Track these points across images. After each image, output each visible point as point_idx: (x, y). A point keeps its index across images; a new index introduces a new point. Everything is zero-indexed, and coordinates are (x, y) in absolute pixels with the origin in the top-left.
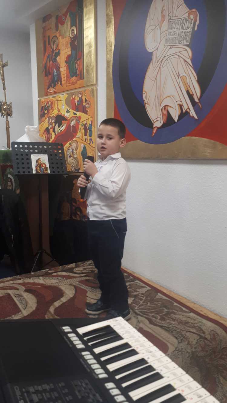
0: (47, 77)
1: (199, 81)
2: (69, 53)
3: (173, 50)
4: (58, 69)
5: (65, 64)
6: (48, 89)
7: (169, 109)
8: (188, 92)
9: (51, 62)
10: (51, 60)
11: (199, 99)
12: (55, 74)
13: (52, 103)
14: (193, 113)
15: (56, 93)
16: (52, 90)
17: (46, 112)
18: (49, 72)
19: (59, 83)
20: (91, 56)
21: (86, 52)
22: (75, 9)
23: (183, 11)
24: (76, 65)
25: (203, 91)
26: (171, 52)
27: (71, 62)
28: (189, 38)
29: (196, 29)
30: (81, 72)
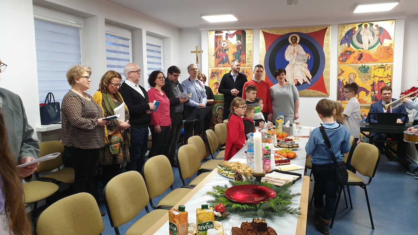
0: (217, 59)
1: (311, 74)
2: (236, 51)
3: (299, 63)
4: (227, 56)
5: (232, 55)
6: (218, 64)
7: (298, 80)
8: (306, 76)
9: (221, 53)
10: (221, 51)
11: (311, 79)
12: (224, 58)
13: (221, 71)
14: (309, 82)
15: (224, 67)
16: (221, 65)
17: (216, 75)
18: (219, 56)
19: (227, 63)
20: (251, 55)
21: (247, 53)
22: (241, 34)
23: (303, 53)
24: (241, 57)
25: (312, 77)
26: (298, 63)
27: (237, 55)
28: (306, 61)
29: (309, 59)
30: (244, 60)
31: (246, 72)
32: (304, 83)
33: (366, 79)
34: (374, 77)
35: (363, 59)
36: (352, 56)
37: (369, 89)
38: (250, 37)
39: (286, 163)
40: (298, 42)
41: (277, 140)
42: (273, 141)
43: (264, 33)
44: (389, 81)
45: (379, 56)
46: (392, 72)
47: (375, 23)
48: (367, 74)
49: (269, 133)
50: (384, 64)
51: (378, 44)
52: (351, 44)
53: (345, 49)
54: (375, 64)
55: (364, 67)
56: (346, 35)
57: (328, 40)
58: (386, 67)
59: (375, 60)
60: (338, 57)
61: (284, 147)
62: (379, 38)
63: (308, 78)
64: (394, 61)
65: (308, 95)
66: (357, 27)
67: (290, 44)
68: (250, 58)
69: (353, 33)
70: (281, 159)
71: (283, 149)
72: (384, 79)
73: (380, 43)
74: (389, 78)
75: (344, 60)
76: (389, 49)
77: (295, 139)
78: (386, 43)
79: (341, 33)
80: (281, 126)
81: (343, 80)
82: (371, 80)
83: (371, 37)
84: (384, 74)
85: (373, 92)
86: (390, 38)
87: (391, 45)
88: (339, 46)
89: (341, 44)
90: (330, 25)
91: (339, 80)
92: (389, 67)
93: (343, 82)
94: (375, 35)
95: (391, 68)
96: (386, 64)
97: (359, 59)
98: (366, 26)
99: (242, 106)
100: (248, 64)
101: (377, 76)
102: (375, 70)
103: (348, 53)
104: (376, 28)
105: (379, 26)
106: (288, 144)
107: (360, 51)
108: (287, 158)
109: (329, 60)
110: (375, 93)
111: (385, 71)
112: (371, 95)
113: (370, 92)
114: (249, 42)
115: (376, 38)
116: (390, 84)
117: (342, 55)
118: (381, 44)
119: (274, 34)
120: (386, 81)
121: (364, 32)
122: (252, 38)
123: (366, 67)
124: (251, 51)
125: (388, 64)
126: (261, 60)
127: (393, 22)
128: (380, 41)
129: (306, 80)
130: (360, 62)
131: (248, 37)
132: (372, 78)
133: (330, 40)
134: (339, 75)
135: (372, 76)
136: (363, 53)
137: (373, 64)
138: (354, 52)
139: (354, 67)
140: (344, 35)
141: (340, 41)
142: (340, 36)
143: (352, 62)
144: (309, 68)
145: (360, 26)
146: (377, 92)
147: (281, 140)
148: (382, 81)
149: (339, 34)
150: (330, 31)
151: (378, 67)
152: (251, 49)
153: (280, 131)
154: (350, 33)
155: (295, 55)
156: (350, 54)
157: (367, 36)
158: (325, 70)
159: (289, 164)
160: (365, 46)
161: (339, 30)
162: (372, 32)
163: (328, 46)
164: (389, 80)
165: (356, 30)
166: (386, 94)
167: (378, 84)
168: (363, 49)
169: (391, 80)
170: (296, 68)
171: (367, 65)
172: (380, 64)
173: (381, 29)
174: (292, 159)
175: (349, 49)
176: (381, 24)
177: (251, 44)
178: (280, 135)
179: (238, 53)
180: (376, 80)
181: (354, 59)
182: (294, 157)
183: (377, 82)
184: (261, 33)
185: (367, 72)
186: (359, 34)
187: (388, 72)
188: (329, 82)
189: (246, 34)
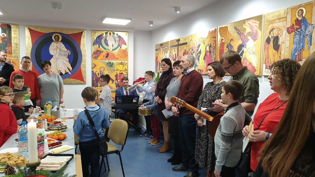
1: (71, 66)
3: (62, 57)
7: (61, 71)
8: (68, 68)
14: (70, 73)
20: (17, 47)
21: (13, 45)
22: (6, 28)
23: (65, 49)
24: (6, 48)
25: (73, 69)
26: (60, 57)
27: (2, 46)
28: (67, 56)
29: (69, 54)
30: (10, 52)
31: (13, 62)
32: (66, 73)
33: (112, 72)
34: (117, 70)
35: (109, 57)
36: (102, 54)
37: (114, 78)
38: (16, 31)
39: (58, 146)
40: (60, 40)
41: (47, 124)
42: (44, 125)
43: (29, 29)
44: (126, 74)
45: (119, 56)
46: (128, 67)
47: (116, 33)
48: (113, 68)
49: (40, 119)
50: (123, 62)
51: (118, 47)
52: (101, 46)
53: (96, 49)
54: (117, 61)
55: (110, 63)
56: (97, 38)
57: (84, 41)
58: (124, 64)
59: (117, 59)
60: (92, 54)
61: (55, 130)
62: (119, 43)
63: (69, 69)
64: (129, 60)
65: (69, 83)
66: (105, 34)
67: (54, 41)
68: (17, 50)
69: (102, 37)
70: (53, 142)
71: (54, 132)
72: (123, 72)
73: (119, 47)
74: (126, 71)
75: (96, 57)
76: (125, 51)
77: (62, 121)
78: (124, 47)
79: (93, 37)
80: (50, 111)
81: (95, 72)
82: (115, 72)
83: (114, 42)
84: (123, 69)
85: (117, 81)
86: (126, 44)
87: (126, 49)
88: (92, 46)
89: (94, 45)
90: (85, 30)
91: (93, 72)
92: (126, 64)
93: (96, 73)
94: (116, 41)
95: (127, 64)
96: (124, 61)
97: (107, 57)
98: (110, 34)
99: (9, 94)
100: (14, 55)
101: (118, 70)
102: (117, 65)
103: (99, 52)
104: (117, 36)
105: (118, 35)
106: (57, 126)
107: (107, 51)
108: (58, 140)
109: (85, 56)
110: (118, 82)
111: (124, 66)
112: (116, 83)
113: (115, 81)
114: (15, 36)
115: (117, 43)
116: (126, 75)
117: (95, 53)
118: (121, 48)
119: (39, 31)
120: (125, 73)
121: (109, 38)
122: (17, 33)
123: (111, 63)
124: (17, 44)
125: (125, 61)
126: (27, 52)
127: (127, 33)
128: (120, 45)
129: (67, 71)
130: (107, 59)
131: (14, 31)
132: (115, 71)
133: (85, 41)
134: (93, 68)
135: (116, 69)
136: (109, 53)
137: (116, 61)
138: (103, 52)
139: (103, 63)
140: (96, 39)
141: (92, 42)
142: (92, 39)
143: (102, 59)
144: (70, 61)
145: (106, 33)
146: (119, 81)
147: (51, 123)
148: (122, 73)
149: (92, 37)
150: (85, 34)
151: (119, 64)
152: (17, 41)
153: (49, 115)
154: (100, 37)
155: (58, 50)
156: (100, 53)
157: (111, 41)
158: (82, 63)
159: (61, 146)
160: (110, 48)
161: (92, 34)
162: (114, 38)
163: (84, 45)
164: (126, 72)
165: (104, 35)
166: (125, 83)
167: (120, 76)
168: (109, 50)
169: (127, 73)
170: (59, 61)
171: (112, 61)
172: (120, 62)
173: (119, 37)
174: (63, 140)
175: (99, 49)
176: (120, 34)
177: (17, 37)
178: (49, 118)
179: (3, 45)
180: (118, 72)
181: (103, 57)
182: (64, 138)
183: (119, 74)
184: (26, 29)
185: (112, 67)
186: (106, 39)
187: (125, 67)
188: (85, 73)
189: (12, 29)
